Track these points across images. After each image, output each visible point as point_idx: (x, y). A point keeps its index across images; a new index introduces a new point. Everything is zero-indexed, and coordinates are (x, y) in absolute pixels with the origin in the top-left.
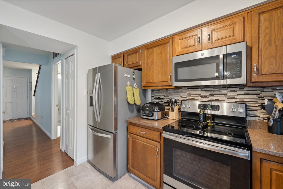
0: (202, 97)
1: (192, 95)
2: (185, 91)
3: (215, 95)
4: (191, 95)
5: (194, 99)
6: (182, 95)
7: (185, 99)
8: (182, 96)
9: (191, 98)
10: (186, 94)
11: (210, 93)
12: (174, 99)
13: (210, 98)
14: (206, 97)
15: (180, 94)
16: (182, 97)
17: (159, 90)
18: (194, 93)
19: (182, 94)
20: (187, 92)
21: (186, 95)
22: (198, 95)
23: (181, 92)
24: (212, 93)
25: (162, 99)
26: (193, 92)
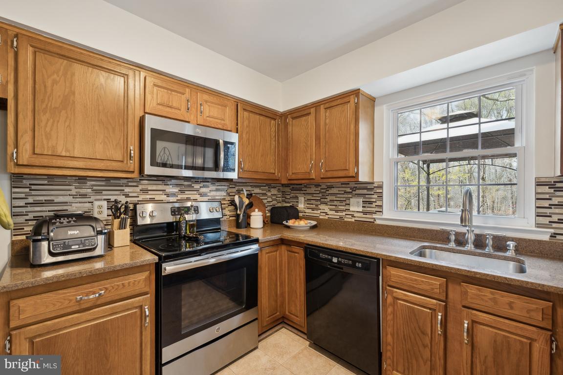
0: (168, 195)
1: (150, 192)
2: (135, 184)
3: (186, 192)
4: (148, 192)
5: (154, 198)
6: (129, 192)
7: (135, 201)
8: (129, 195)
9: (147, 198)
10: (138, 189)
11: (179, 189)
12: (108, 202)
13: (180, 197)
14: (174, 195)
15: (124, 190)
16: (127, 196)
17: (50, 177)
18: (154, 188)
19: (127, 190)
20: (140, 187)
21: (139, 192)
22: (161, 192)
23: (126, 186)
24: (183, 188)
25: (67, 203)
26: (151, 186)
